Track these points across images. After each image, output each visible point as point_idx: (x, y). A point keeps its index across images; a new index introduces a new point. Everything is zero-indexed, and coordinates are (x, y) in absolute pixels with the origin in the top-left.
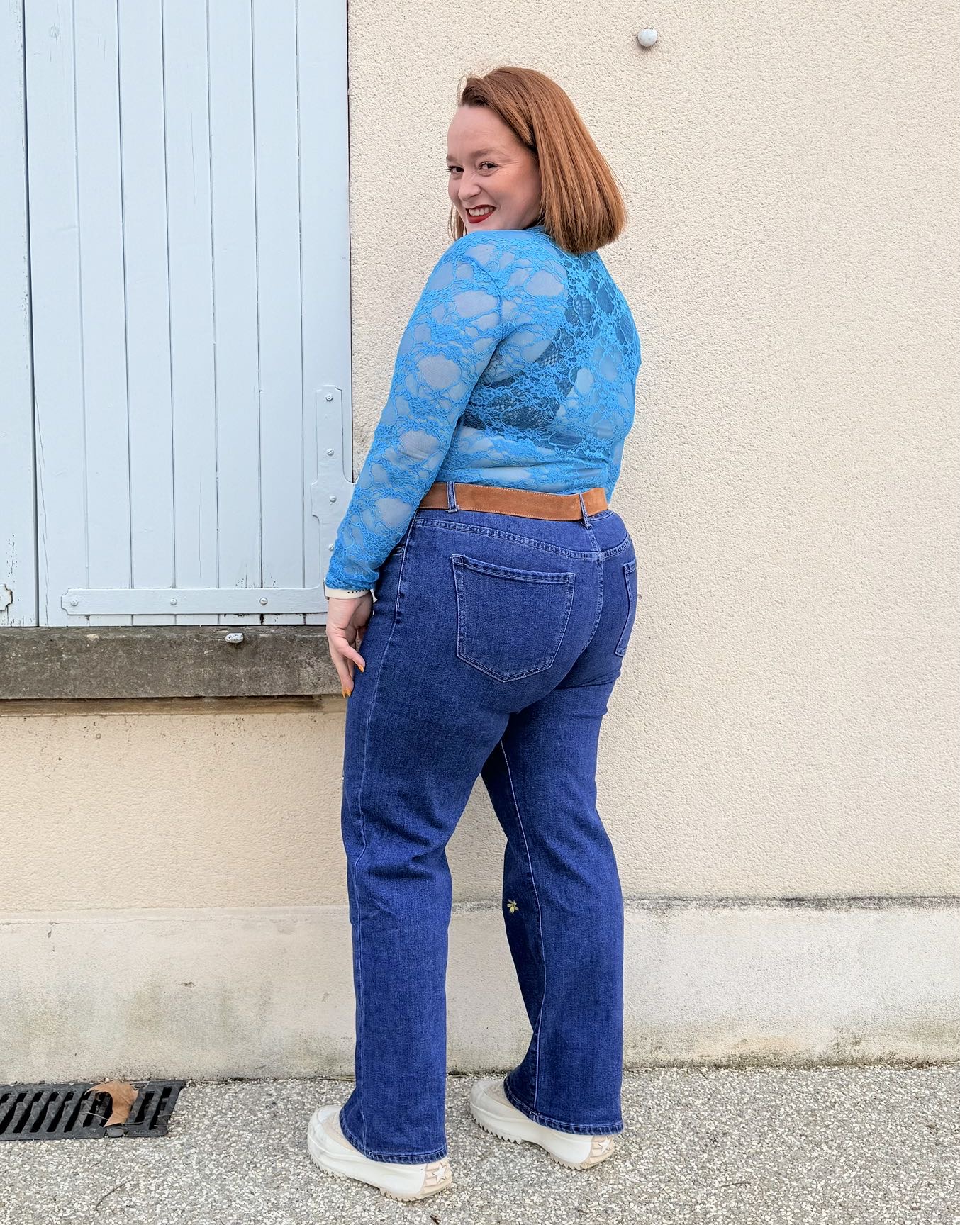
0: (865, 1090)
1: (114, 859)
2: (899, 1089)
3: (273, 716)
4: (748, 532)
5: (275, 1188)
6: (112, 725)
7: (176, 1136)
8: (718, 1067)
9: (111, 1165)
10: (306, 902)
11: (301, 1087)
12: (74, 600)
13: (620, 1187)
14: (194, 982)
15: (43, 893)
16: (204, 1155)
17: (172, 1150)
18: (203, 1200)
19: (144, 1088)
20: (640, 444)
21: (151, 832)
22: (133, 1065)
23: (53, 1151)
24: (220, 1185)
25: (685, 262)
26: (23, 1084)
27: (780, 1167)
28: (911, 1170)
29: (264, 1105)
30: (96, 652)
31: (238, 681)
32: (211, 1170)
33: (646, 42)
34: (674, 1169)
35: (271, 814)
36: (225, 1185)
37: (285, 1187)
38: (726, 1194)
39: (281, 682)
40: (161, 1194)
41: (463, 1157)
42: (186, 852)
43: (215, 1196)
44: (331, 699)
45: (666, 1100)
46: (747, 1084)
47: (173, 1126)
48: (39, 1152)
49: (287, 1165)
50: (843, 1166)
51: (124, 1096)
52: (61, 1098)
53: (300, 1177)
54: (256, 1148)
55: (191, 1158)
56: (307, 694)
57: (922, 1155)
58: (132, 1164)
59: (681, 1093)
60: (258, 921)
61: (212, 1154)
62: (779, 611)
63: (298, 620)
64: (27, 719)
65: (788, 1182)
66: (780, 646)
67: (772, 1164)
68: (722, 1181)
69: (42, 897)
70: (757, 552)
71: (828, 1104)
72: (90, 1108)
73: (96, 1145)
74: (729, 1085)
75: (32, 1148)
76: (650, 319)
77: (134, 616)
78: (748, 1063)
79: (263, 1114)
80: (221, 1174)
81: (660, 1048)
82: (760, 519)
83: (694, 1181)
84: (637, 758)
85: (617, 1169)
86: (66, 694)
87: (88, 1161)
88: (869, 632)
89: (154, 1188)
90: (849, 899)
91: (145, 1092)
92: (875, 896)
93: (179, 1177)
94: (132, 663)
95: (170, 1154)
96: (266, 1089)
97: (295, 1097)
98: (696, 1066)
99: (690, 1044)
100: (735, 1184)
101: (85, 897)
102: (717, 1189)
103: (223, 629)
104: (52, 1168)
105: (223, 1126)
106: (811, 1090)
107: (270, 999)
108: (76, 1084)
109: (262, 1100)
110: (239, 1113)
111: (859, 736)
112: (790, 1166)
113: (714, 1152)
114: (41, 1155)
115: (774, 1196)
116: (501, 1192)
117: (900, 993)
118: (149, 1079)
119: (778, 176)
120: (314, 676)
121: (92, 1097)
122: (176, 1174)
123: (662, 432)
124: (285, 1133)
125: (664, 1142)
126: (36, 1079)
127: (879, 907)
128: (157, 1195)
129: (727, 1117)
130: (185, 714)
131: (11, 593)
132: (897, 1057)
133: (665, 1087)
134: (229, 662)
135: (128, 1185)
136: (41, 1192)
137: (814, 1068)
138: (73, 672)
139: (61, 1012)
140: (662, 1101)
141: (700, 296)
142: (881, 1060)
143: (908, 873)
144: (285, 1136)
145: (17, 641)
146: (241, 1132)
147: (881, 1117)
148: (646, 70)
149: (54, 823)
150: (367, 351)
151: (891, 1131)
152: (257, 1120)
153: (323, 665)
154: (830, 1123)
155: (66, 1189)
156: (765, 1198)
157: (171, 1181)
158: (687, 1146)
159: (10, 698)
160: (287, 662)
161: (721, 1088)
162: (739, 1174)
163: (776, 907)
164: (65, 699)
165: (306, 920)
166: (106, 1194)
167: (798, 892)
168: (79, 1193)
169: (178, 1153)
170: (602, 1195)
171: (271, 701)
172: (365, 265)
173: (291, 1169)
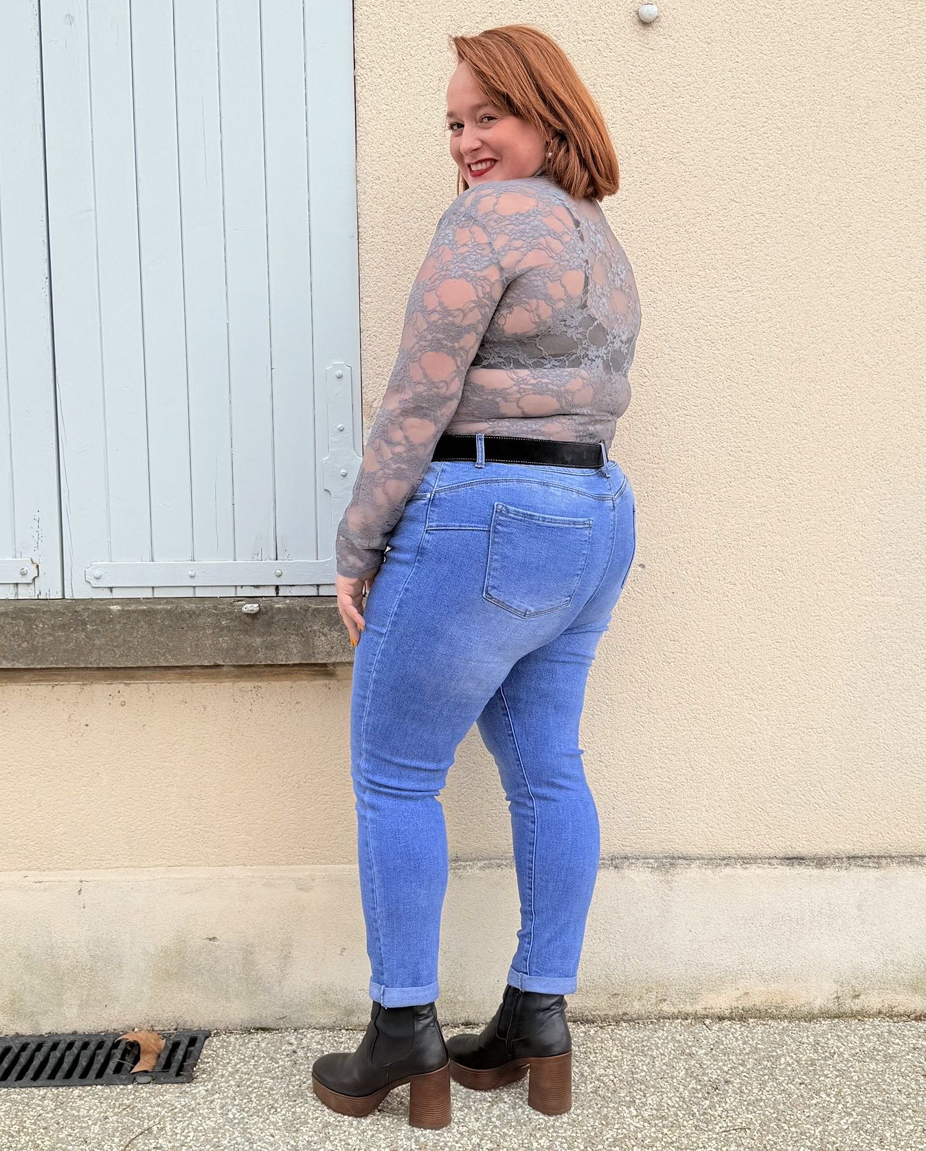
0: (864, 1041)
1: (140, 821)
2: (897, 1041)
3: (288, 683)
4: (749, 502)
5: (294, 1132)
6: (136, 692)
7: (201, 1082)
8: (721, 1019)
9: (139, 1109)
10: (323, 861)
11: (320, 1036)
12: (97, 573)
13: (624, 1131)
14: (218, 937)
15: (73, 853)
16: (227, 1100)
17: (197, 1095)
18: (226, 1142)
19: (171, 1038)
20: (643, 417)
21: (174, 794)
22: (161, 1016)
23: (84, 1097)
24: (242, 1128)
25: (687, 235)
26: (56, 1034)
27: (780, 1114)
28: (907, 1117)
29: (285, 1053)
30: (119, 623)
31: (255, 650)
32: (234, 1114)
33: (647, 17)
34: (677, 1115)
35: (289, 777)
36: (247, 1128)
37: (304, 1131)
38: (727, 1140)
39: (296, 651)
40: (186, 1137)
41: (474, 1102)
42: (209, 814)
43: (237, 1139)
44: (345, 668)
45: (670, 1049)
46: (749, 1035)
47: (198, 1073)
48: (71, 1097)
49: (307, 1110)
50: (841, 1113)
51: (153, 1045)
52: (92, 1047)
53: (318, 1121)
54: (276, 1094)
55: (215, 1103)
56: (322, 662)
57: (917, 1103)
58: (160, 1109)
59: (685, 1044)
60: (277, 880)
61: (235, 1100)
62: (780, 579)
63: (313, 592)
64: (56, 687)
65: (786, 1128)
66: (781, 613)
67: (772, 1111)
68: (723, 1127)
69: (73, 857)
70: (759, 521)
71: (827, 1054)
72: (120, 1057)
73: (126, 1091)
74: (731, 1036)
75: (64, 1094)
76: (652, 293)
77: (155, 589)
78: (750, 1015)
79: (285, 1062)
80: (243, 1118)
81: (665, 1000)
82: (761, 488)
83: (696, 1127)
84: (642, 723)
85: (622, 1114)
86: (91, 663)
87: (117, 1105)
88: (868, 599)
89: (179, 1131)
90: (849, 858)
91: (172, 1042)
92: (875, 855)
93: (203, 1121)
94: (153, 633)
95: (195, 1100)
96: (287, 1038)
97: (314, 1046)
98: (700, 1018)
99: (693, 996)
100: (736, 1130)
101: (113, 856)
102: (718, 1134)
103: (240, 601)
104: (83, 1112)
105: (245, 1074)
106: (811, 1041)
107: (290, 953)
108: (107, 1034)
109: (283, 1048)
110: (261, 1061)
111: (859, 700)
112: (789, 1112)
113: (716, 1099)
114: (73, 1100)
115: (773, 1141)
116: (510, 1136)
117: (899, 948)
118: (176, 1029)
119: (779, 148)
120: (327, 645)
121: (122, 1046)
122: (200, 1118)
123: (664, 404)
124: (305, 1080)
125: (668, 1090)
126: (68, 1029)
127: (879, 866)
128: (183, 1138)
129: (729, 1066)
130: (206, 682)
131: (38, 566)
132: (895, 1009)
133: (669, 1038)
134: (246, 632)
135: (155, 1128)
136: (73, 1135)
137: (815, 1021)
138: (97, 642)
139: (92, 966)
140: (666, 1050)
141: (701, 269)
142: (880, 1012)
143: (906, 833)
144: (304, 1083)
145: (44, 612)
146: (263, 1079)
147: (879, 1067)
148: (646, 46)
149: (82, 786)
150: (375, 329)
151: (888, 1080)
152: (278, 1067)
153: (336, 634)
154: (829, 1072)
155: (96, 1131)
156: (765, 1142)
157: (196, 1124)
158: (689, 1093)
159: (39, 667)
160: (301, 631)
161: (724, 1039)
162: (739, 1120)
163: (778, 866)
164: (90, 668)
165: (324, 878)
166: (134, 1137)
167: (798, 852)
168: (109, 1135)
169: (203, 1098)
170: (607, 1139)
171: (287, 669)
172: (373, 244)
173: (310, 1114)
